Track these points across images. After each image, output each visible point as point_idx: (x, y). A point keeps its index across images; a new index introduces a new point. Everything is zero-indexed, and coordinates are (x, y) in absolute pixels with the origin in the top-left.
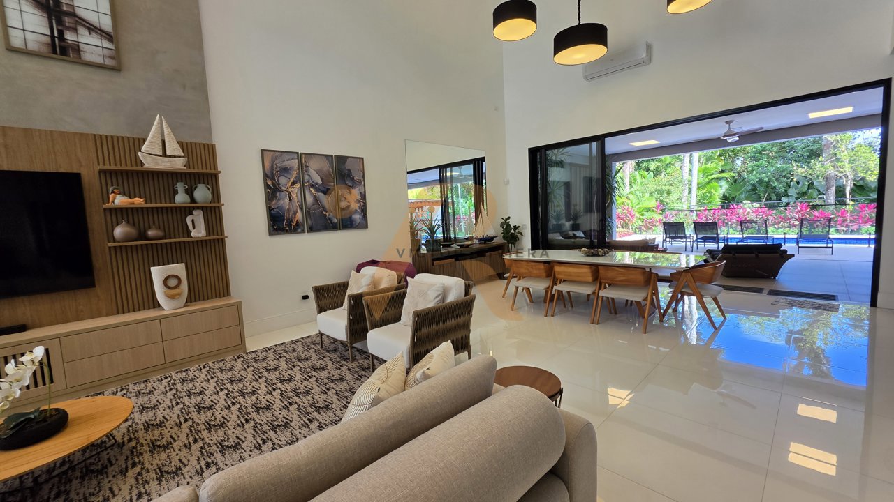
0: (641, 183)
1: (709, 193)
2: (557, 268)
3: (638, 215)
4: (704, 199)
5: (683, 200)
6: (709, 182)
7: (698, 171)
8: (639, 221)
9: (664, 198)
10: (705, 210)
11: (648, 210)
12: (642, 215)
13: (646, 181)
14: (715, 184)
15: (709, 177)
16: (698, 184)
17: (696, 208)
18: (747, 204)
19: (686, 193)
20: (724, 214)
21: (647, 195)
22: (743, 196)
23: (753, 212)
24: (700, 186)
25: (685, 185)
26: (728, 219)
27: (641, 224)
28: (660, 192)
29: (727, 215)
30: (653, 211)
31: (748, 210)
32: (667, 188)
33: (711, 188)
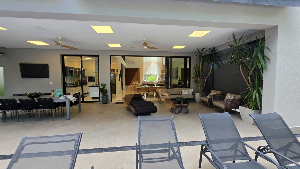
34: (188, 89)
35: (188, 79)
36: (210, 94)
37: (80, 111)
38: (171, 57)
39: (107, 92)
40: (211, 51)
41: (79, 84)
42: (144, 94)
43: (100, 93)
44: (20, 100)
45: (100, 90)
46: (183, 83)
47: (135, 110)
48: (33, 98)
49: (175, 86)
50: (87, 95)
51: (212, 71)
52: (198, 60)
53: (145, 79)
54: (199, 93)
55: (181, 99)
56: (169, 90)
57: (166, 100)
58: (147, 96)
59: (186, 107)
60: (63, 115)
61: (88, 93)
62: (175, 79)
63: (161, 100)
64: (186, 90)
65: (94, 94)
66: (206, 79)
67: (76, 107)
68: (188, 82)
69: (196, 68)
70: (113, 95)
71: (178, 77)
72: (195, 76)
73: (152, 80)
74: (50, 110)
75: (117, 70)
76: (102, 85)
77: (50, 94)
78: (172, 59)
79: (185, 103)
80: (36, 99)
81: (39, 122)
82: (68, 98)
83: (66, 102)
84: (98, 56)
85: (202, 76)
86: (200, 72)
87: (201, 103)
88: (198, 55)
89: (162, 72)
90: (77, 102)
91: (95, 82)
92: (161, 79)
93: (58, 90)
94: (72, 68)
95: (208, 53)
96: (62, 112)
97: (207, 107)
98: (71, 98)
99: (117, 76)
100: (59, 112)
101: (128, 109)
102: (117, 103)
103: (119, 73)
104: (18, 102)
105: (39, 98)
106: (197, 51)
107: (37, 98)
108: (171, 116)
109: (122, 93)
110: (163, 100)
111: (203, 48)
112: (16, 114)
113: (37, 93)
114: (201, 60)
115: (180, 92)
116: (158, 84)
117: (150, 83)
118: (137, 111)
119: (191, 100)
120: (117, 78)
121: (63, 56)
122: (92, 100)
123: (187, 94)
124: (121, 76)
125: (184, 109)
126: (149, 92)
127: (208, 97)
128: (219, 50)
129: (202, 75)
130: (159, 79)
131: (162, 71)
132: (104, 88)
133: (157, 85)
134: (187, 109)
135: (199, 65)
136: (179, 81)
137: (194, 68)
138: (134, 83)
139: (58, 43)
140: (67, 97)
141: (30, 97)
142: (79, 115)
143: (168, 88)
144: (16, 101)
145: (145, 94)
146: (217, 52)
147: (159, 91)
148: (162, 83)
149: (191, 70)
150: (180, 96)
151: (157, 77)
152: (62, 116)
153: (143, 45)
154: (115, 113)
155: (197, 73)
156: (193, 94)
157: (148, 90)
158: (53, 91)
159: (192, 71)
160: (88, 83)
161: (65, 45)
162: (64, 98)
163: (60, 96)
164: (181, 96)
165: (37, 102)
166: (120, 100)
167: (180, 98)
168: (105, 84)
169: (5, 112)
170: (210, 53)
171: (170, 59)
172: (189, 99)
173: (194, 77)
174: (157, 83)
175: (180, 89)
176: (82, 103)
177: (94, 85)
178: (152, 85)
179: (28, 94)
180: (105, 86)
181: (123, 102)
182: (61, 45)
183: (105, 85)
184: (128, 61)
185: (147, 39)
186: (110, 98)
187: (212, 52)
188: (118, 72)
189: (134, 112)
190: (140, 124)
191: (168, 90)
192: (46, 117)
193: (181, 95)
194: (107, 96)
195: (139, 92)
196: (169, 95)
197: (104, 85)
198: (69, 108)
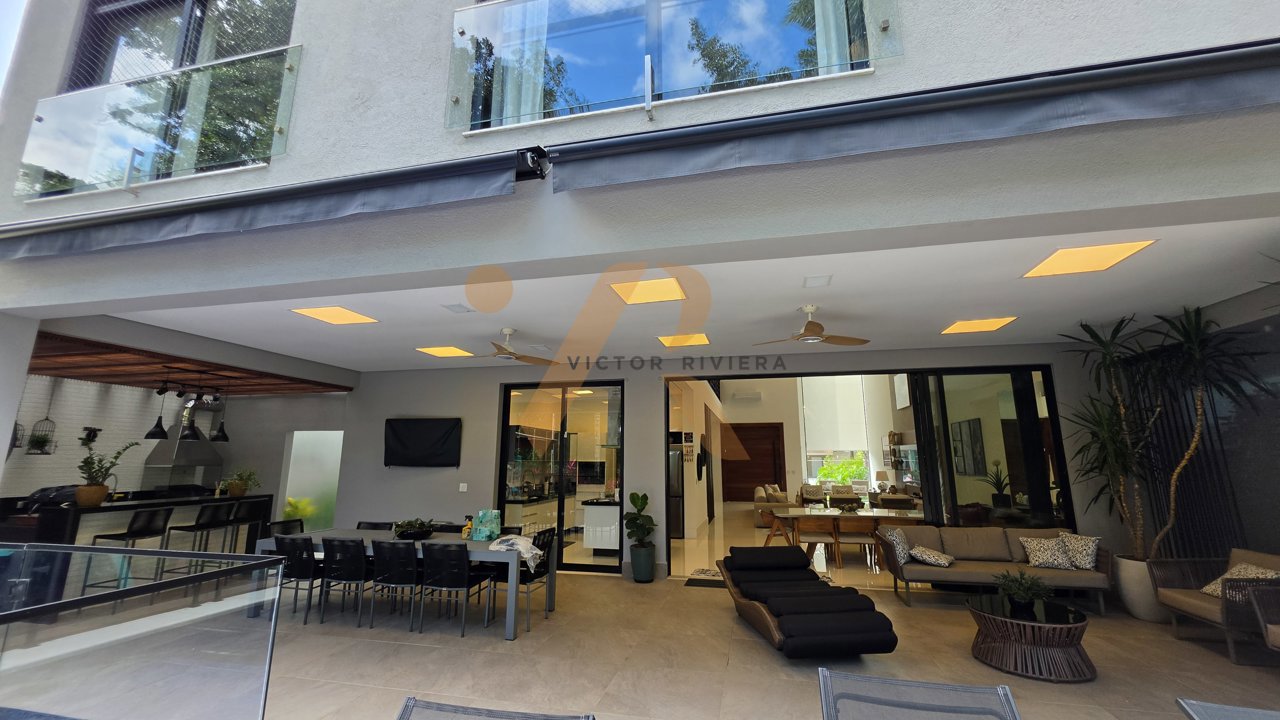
34: (1065, 534)
35: (1052, 479)
36: (1227, 576)
37: (551, 608)
38: (939, 373)
39: (653, 530)
40: (1178, 331)
41: (546, 493)
42: (812, 547)
43: (626, 531)
44: (376, 545)
45: (625, 522)
46: (1023, 498)
47: (781, 628)
48: (412, 541)
49: (977, 516)
50: (573, 535)
51: (1207, 437)
52: (1098, 380)
53: (810, 475)
54: (1143, 565)
55: (1029, 589)
56: (949, 533)
57: (936, 585)
58: (831, 559)
59: (1073, 640)
60: (491, 617)
61: (578, 530)
62: (972, 478)
63: (907, 584)
64: (1052, 543)
65: (599, 534)
66: (1173, 482)
67: (538, 588)
68: (1054, 494)
69: (1099, 424)
70: (674, 543)
71: (991, 469)
72: (1100, 465)
73: (843, 479)
74: (454, 591)
75: (689, 437)
76: (634, 498)
77: (458, 529)
78: (947, 379)
79: (1055, 614)
80: (418, 545)
81: (416, 635)
82: (516, 547)
83: (508, 563)
84: (620, 383)
85: (1140, 464)
86: (1123, 441)
87: (1170, 623)
88: (1097, 357)
89: (897, 439)
90: (543, 568)
91: (603, 483)
92: (891, 473)
93: (485, 514)
94: (530, 430)
95: (1153, 342)
96: (491, 605)
97: (1225, 653)
98: (525, 547)
99: (692, 460)
100: (479, 602)
101: (746, 618)
102: (691, 582)
103: (697, 450)
104: (370, 552)
105: (427, 542)
106: (1087, 337)
107: (423, 541)
108: (1000, 691)
109: (711, 537)
110: (919, 585)
111: (1122, 321)
112: (356, 594)
113: (422, 524)
114: (1117, 379)
115: (1013, 548)
116: (882, 500)
117: (838, 492)
118: (791, 636)
119: (1097, 601)
120: (690, 468)
121: (507, 389)
122: (590, 561)
123: (1061, 560)
124: (704, 458)
125: (1057, 654)
126: (842, 540)
127: (1214, 588)
128: (1229, 321)
129: (1141, 455)
130: (880, 476)
131: (892, 435)
132: (640, 511)
133: (873, 505)
134: (1082, 654)
135: (1111, 403)
136: (998, 484)
137: (1083, 422)
138: (761, 492)
139: (500, 349)
140: (512, 545)
141: (402, 536)
142: (545, 622)
143: (939, 524)
144: (364, 549)
145: (820, 550)
146: (1217, 335)
147: (896, 536)
148: (900, 496)
149: (1064, 434)
150: (1022, 575)
151: (868, 464)
152: (488, 621)
153: (802, 331)
154: (690, 633)
155: (1103, 447)
156: (1104, 561)
157: (832, 526)
158: (470, 518)
159: (1072, 438)
160: (580, 488)
161: (520, 353)
162: (503, 548)
163: (490, 538)
164: (1029, 573)
165: (420, 555)
166: (703, 571)
167: (1021, 584)
168: (645, 497)
169: (329, 586)
170: (1169, 342)
171: (931, 380)
172: (1081, 594)
173: (1091, 470)
174: (873, 496)
175: (1010, 531)
176: (558, 572)
177: (602, 496)
178: (847, 501)
179: (398, 526)
180: (647, 503)
181: (721, 578)
182: (510, 353)
183: (647, 498)
184: (734, 395)
185: (818, 308)
186: (662, 560)
187: (1186, 334)
188: (692, 441)
189: (777, 636)
190: (833, 711)
191: (943, 535)
192: (440, 616)
193: (1023, 566)
194: (651, 546)
195: (790, 535)
196: (951, 564)
197: (641, 501)
198: (517, 588)
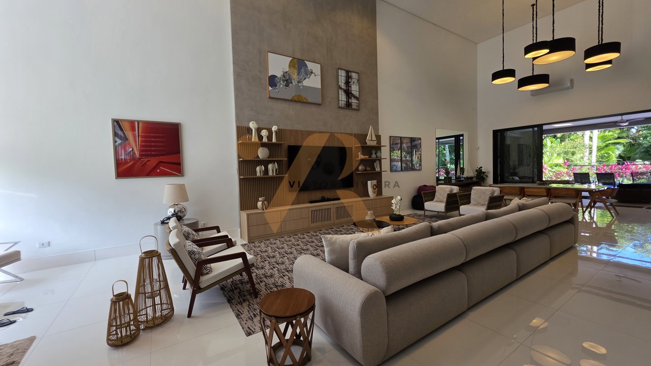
0: (551, 147)
1: (607, 153)
2: (526, 190)
3: (550, 169)
4: (602, 158)
5: (585, 159)
6: (607, 146)
7: (598, 138)
8: (550, 172)
9: (569, 156)
10: (604, 166)
11: (556, 165)
12: (553, 169)
13: (554, 145)
14: (612, 147)
15: (607, 142)
16: (598, 147)
17: (596, 164)
18: (639, 162)
19: (587, 154)
20: (619, 169)
21: (556, 155)
22: (638, 156)
23: (644, 167)
24: (600, 149)
25: (586, 148)
26: (623, 172)
27: (552, 174)
28: (566, 153)
29: (622, 170)
30: (560, 166)
31: (640, 166)
32: (572, 150)
33: (609, 150)
